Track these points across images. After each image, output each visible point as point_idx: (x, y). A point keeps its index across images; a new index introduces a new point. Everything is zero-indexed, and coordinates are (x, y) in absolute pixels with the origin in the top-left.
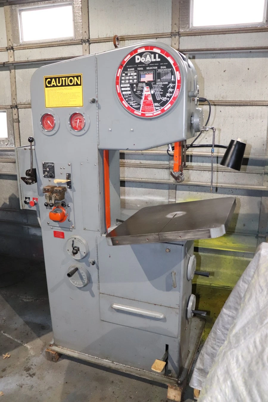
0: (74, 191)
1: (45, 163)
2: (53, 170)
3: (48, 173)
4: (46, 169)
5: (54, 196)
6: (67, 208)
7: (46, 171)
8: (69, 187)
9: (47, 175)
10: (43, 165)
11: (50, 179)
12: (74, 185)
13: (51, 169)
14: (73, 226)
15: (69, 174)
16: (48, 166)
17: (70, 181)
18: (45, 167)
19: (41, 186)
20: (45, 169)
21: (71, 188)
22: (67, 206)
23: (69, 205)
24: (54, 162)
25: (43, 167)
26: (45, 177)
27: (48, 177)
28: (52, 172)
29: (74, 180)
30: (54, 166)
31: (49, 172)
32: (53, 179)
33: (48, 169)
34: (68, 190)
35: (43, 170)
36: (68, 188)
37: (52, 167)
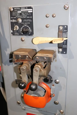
1: (13, 8)
2: (30, 21)
3: (20, 28)
4: (17, 19)
6: (53, 85)
7: (17, 23)
8: (61, 50)
9: (17, 31)
11: (24, 37)
13: (26, 19)
14: (62, 111)
15: (64, 26)
16: (21, 14)
18: (15, 16)
19: (6, 51)
20: (14, 21)
21: (66, 53)
22: (53, 83)
23: (58, 81)
24: (32, 6)
25: (11, 16)
26: (13, 34)
27: (20, 35)
28: (28, 25)
30: (32, 13)
31: (23, 25)
32: (30, 38)
33: (20, 21)
35: (11, 23)
36: (59, 52)
37: (28, 16)
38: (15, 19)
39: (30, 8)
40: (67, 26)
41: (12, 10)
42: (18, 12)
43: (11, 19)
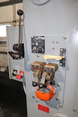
0: (68, 69)
1: (34, 36)
2: (43, 44)
3: (37, 48)
4: (35, 43)
5: (45, 75)
6: (56, 87)
7: (35, 46)
8: (61, 64)
9: (35, 50)
10: (32, 39)
11: (39, 54)
12: (69, 62)
13: (41, 43)
14: (60, 105)
15: (63, 49)
16: (38, 40)
17: (65, 58)
18: (34, 41)
19: (28, 62)
20: (33, 44)
21: (64, 66)
22: (56, 85)
23: (59, 84)
24: (44, 36)
25: (32, 41)
26: (33, 52)
27: (37, 53)
28: (42, 47)
29: (69, 56)
30: (44, 40)
31: (39, 47)
32: (43, 55)
33: (37, 44)
34: (60, 68)
35: (32, 45)
36: (60, 65)
37: (42, 41)
38: (34, 43)
39: (43, 37)
40: (65, 49)
41: (33, 37)
42: (36, 39)
43: (32, 43)
